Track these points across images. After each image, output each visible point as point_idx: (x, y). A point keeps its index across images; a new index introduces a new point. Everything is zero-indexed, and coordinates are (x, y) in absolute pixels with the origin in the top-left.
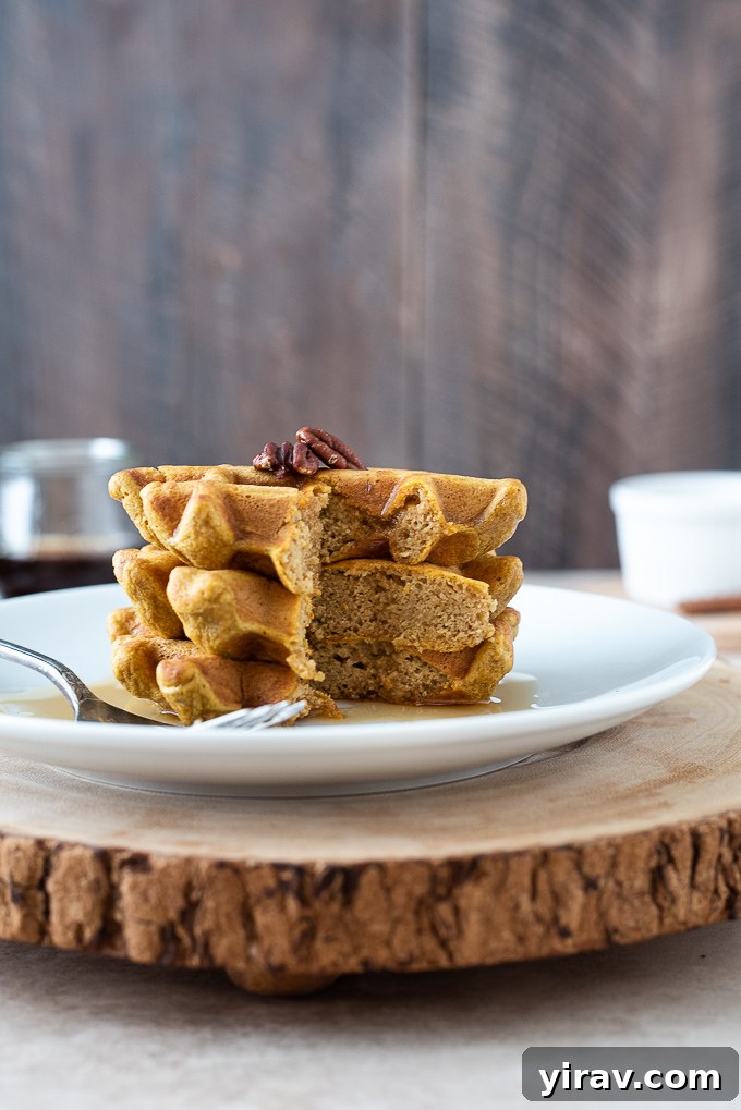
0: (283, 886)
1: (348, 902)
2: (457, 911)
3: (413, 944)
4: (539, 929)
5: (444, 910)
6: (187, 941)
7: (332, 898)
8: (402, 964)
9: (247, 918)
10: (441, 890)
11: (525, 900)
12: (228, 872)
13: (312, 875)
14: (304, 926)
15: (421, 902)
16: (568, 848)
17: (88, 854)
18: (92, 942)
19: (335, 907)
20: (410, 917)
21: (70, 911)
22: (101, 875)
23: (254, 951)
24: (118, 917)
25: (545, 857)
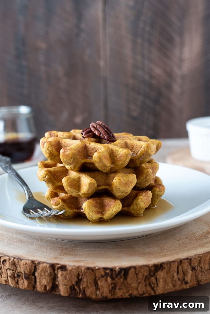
0: (106, 274)
1: (125, 278)
2: (156, 279)
3: (144, 289)
4: (179, 282)
5: (153, 279)
6: (78, 290)
7: (121, 277)
8: (141, 295)
9: (96, 283)
10: (152, 274)
11: (175, 274)
12: (90, 271)
13: (115, 271)
14: (113, 285)
15: (146, 277)
16: (187, 259)
17: (48, 265)
18: (49, 290)
19: (122, 280)
20: (143, 281)
21: (42, 282)
22: (52, 271)
23: (98, 293)
24: (57, 283)
25: (181, 262)
